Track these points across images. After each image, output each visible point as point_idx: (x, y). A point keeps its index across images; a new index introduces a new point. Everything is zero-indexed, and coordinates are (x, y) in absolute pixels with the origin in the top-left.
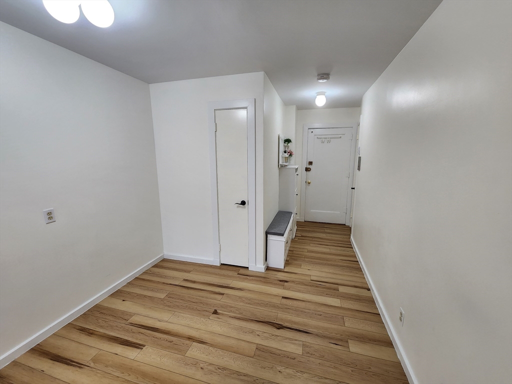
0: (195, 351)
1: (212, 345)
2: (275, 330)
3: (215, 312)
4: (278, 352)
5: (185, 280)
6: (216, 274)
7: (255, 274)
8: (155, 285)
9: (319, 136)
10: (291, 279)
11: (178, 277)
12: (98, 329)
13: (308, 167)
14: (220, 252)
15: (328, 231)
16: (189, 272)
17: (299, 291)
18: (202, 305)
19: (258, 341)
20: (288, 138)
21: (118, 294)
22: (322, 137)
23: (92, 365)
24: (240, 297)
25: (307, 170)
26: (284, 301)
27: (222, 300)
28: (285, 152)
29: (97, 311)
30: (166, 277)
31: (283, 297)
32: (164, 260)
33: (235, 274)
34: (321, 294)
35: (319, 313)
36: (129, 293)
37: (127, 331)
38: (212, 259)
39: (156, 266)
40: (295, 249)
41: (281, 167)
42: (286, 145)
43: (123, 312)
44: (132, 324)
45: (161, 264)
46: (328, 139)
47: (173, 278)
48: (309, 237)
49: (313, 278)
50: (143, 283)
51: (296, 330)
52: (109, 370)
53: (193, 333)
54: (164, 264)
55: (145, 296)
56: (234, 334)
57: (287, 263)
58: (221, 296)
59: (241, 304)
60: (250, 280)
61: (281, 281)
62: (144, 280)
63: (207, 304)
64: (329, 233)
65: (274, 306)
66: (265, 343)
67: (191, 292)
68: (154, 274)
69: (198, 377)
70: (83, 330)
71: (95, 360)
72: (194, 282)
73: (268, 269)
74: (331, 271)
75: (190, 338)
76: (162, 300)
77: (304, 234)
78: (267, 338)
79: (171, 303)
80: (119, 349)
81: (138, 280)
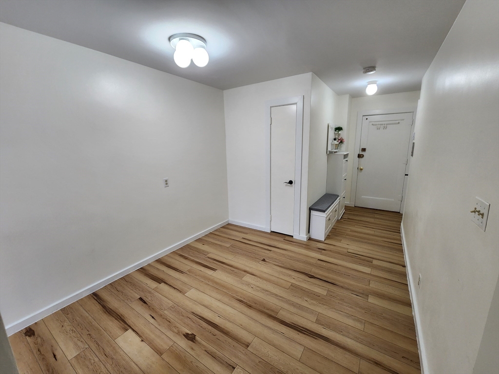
0: (248, 278)
1: (259, 277)
2: (308, 278)
3: (264, 260)
4: (307, 290)
5: (243, 238)
6: (267, 238)
7: (297, 242)
8: (222, 238)
9: (373, 123)
10: (330, 249)
11: (239, 236)
12: (189, 257)
13: (361, 153)
14: (271, 221)
15: (378, 217)
16: (247, 234)
17: (335, 258)
18: (254, 255)
19: (293, 281)
20: (339, 126)
21: (199, 240)
22: (377, 123)
23: (188, 273)
24: (283, 254)
25: (360, 156)
26: (319, 262)
27: (271, 254)
28: (335, 139)
29: (188, 247)
30: (230, 235)
31: (319, 260)
32: (229, 224)
33: (282, 239)
34: (355, 263)
35: (348, 274)
36: (206, 241)
37: (207, 261)
38: (264, 227)
39: (223, 227)
40: (338, 228)
41: (330, 154)
42: (336, 132)
43: (203, 251)
44: (209, 258)
45: (227, 226)
46: (383, 126)
47: (235, 236)
48: (355, 220)
49: (349, 251)
50: (215, 237)
51: (325, 281)
52: (198, 277)
53: (248, 269)
54: (228, 226)
55: (216, 244)
56: (276, 275)
57: (328, 237)
58: (269, 252)
59: (284, 258)
60: (293, 245)
61: (319, 249)
62: (215, 234)
63: (258, 255)
64: (378, 218)
65: (310, 264)
66: (297, 283)
67: (248, 246)
68: (222, 232)
69: (249, 291)
70: (181, 256)
71: (189, 271)
72: (250, 240)
73: (310, 239)
74: (369, 248)
75: (245, 271)
76: (227, 248)
77: (351, 217)
78: (300, 281)
79: (233, 250)
80: (202, 269)
81: (211, 234)
